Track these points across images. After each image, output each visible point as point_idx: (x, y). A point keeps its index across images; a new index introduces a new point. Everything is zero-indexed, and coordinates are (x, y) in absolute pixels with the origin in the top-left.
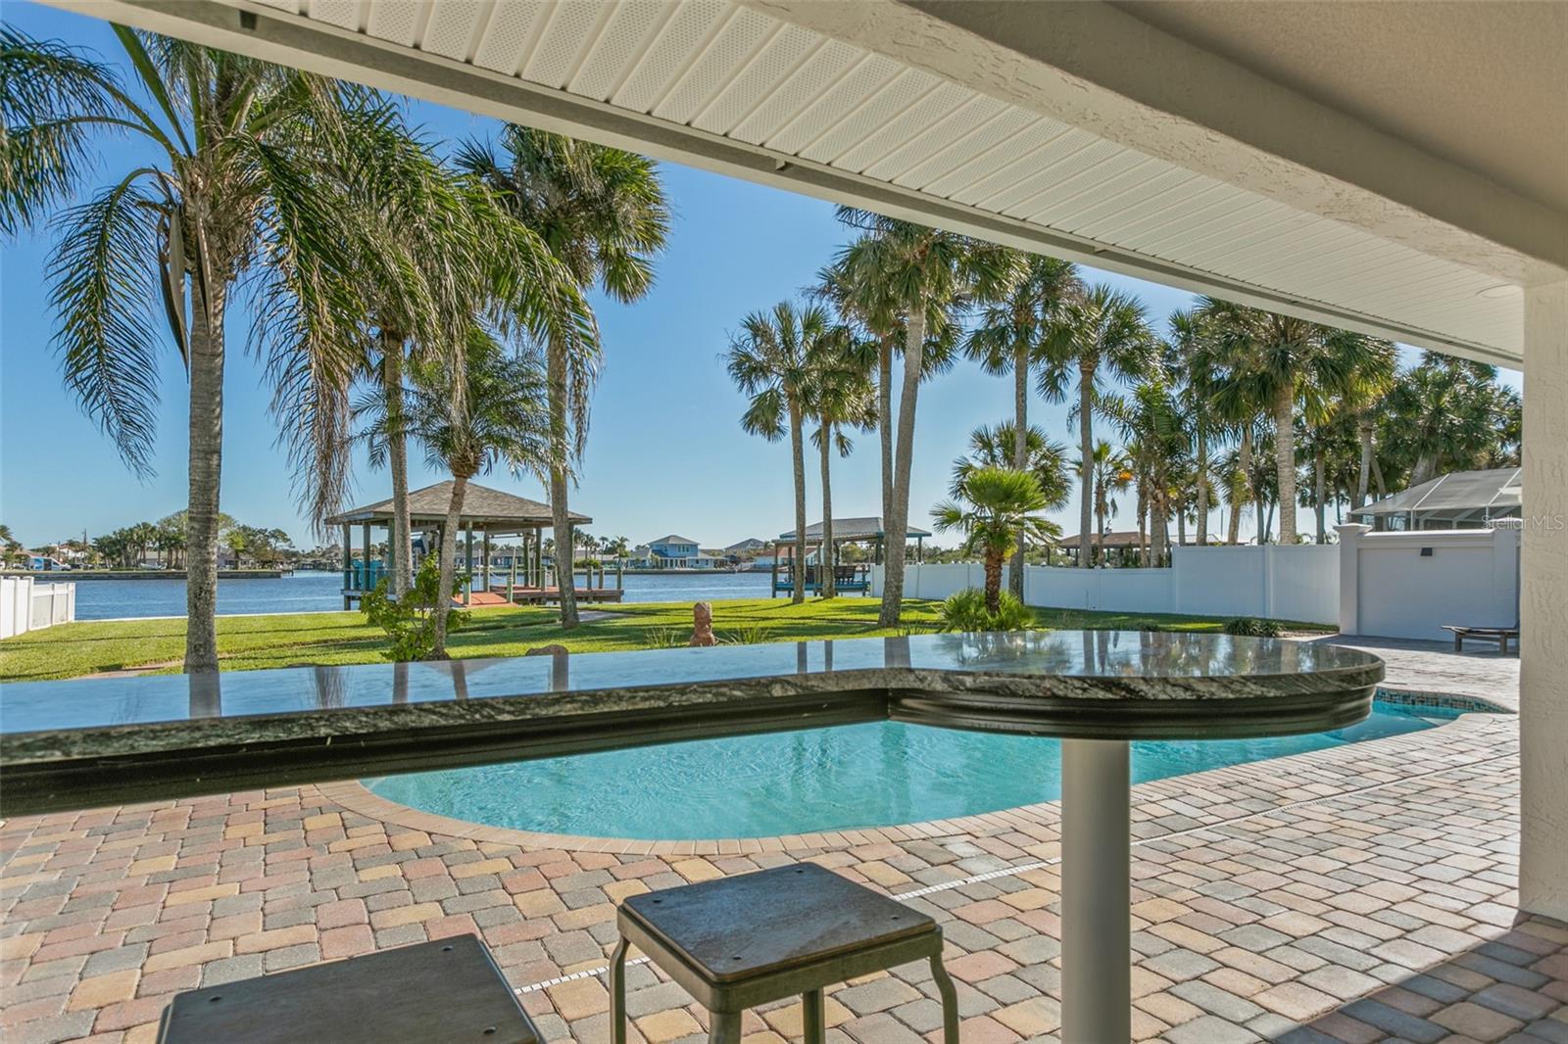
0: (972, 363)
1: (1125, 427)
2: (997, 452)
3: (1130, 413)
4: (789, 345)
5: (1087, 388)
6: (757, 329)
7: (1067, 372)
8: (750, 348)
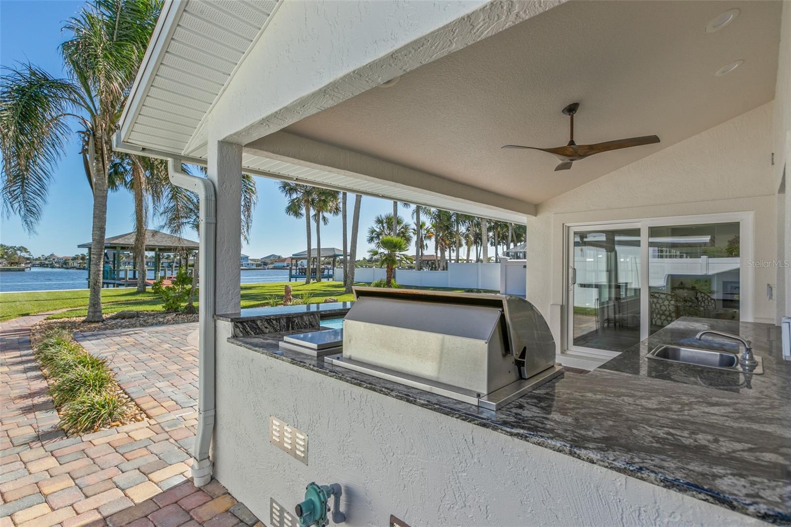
1: (431, 218)
2: (385, 225)
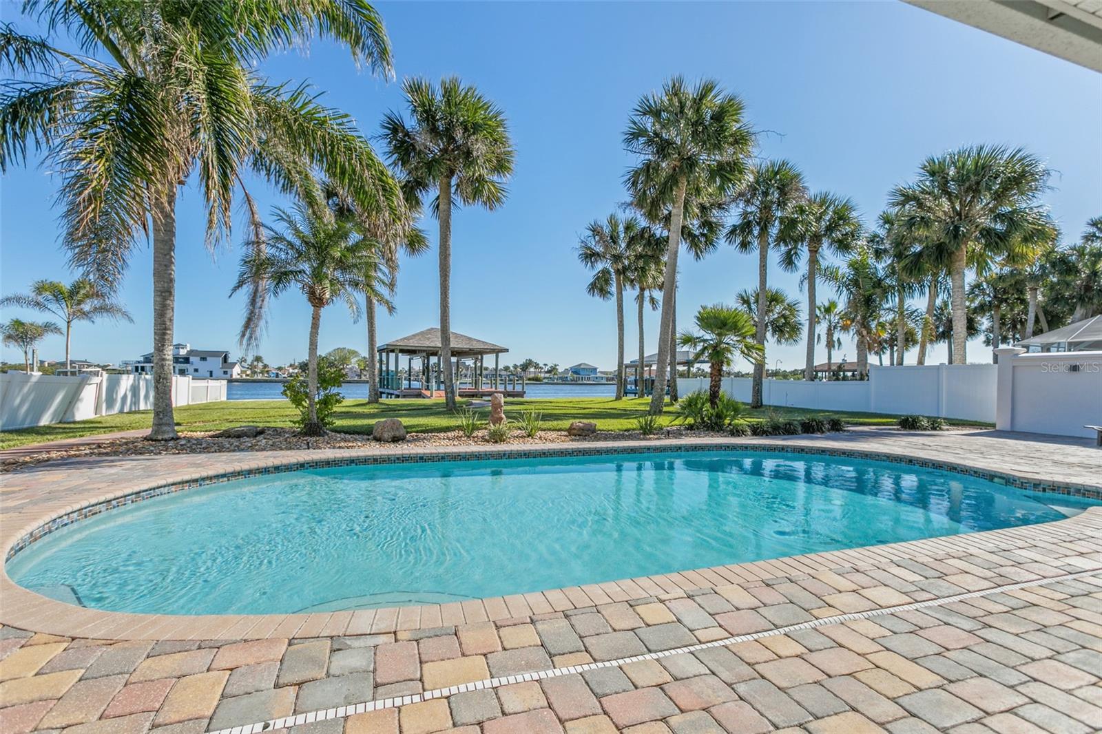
0: (730, 247)
1: (839, 287)
3: (843, 278)
4: (614, 239)
5: (813, 262)
6: (596, 231)
7: (799, 252)
8: (592, 243)
